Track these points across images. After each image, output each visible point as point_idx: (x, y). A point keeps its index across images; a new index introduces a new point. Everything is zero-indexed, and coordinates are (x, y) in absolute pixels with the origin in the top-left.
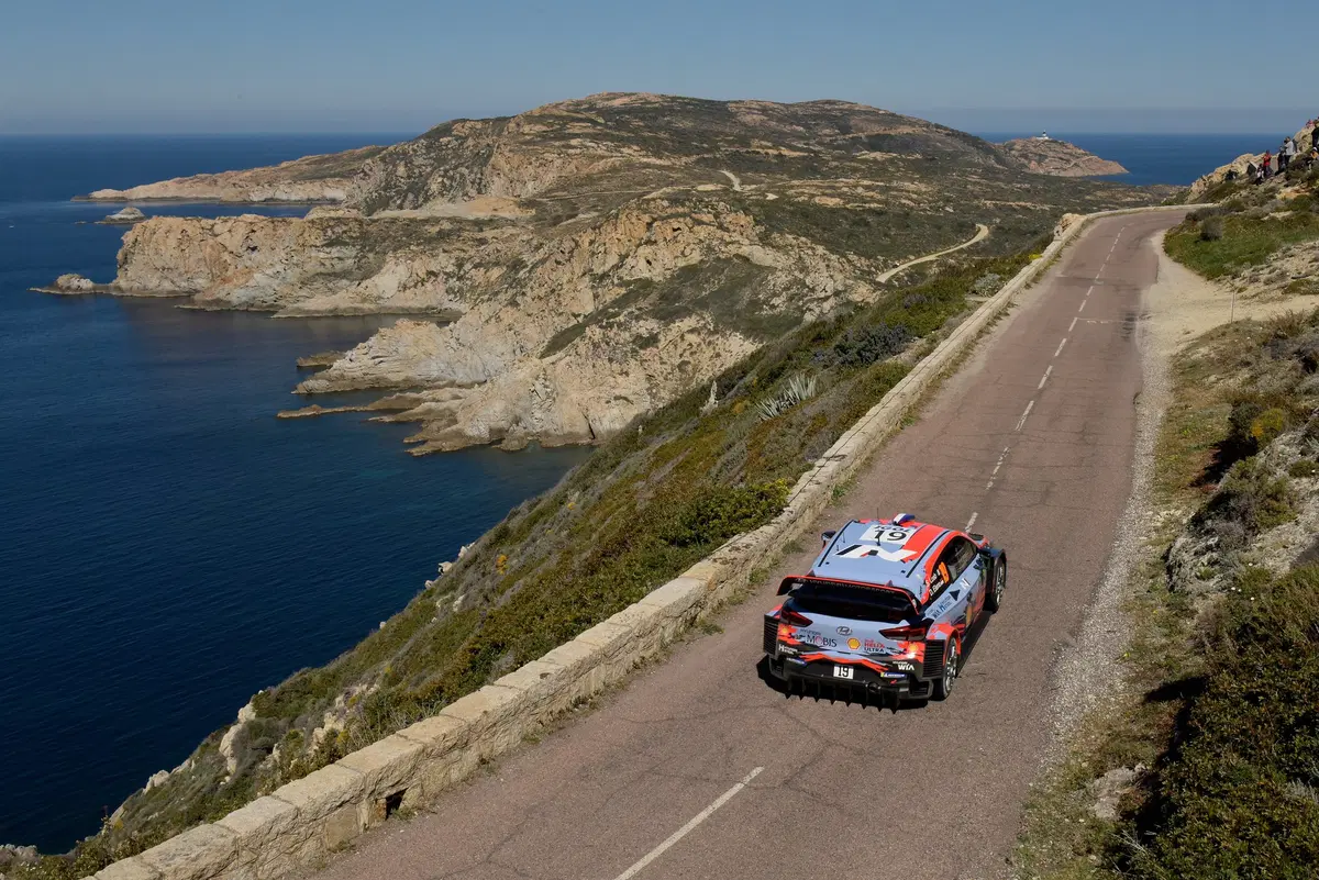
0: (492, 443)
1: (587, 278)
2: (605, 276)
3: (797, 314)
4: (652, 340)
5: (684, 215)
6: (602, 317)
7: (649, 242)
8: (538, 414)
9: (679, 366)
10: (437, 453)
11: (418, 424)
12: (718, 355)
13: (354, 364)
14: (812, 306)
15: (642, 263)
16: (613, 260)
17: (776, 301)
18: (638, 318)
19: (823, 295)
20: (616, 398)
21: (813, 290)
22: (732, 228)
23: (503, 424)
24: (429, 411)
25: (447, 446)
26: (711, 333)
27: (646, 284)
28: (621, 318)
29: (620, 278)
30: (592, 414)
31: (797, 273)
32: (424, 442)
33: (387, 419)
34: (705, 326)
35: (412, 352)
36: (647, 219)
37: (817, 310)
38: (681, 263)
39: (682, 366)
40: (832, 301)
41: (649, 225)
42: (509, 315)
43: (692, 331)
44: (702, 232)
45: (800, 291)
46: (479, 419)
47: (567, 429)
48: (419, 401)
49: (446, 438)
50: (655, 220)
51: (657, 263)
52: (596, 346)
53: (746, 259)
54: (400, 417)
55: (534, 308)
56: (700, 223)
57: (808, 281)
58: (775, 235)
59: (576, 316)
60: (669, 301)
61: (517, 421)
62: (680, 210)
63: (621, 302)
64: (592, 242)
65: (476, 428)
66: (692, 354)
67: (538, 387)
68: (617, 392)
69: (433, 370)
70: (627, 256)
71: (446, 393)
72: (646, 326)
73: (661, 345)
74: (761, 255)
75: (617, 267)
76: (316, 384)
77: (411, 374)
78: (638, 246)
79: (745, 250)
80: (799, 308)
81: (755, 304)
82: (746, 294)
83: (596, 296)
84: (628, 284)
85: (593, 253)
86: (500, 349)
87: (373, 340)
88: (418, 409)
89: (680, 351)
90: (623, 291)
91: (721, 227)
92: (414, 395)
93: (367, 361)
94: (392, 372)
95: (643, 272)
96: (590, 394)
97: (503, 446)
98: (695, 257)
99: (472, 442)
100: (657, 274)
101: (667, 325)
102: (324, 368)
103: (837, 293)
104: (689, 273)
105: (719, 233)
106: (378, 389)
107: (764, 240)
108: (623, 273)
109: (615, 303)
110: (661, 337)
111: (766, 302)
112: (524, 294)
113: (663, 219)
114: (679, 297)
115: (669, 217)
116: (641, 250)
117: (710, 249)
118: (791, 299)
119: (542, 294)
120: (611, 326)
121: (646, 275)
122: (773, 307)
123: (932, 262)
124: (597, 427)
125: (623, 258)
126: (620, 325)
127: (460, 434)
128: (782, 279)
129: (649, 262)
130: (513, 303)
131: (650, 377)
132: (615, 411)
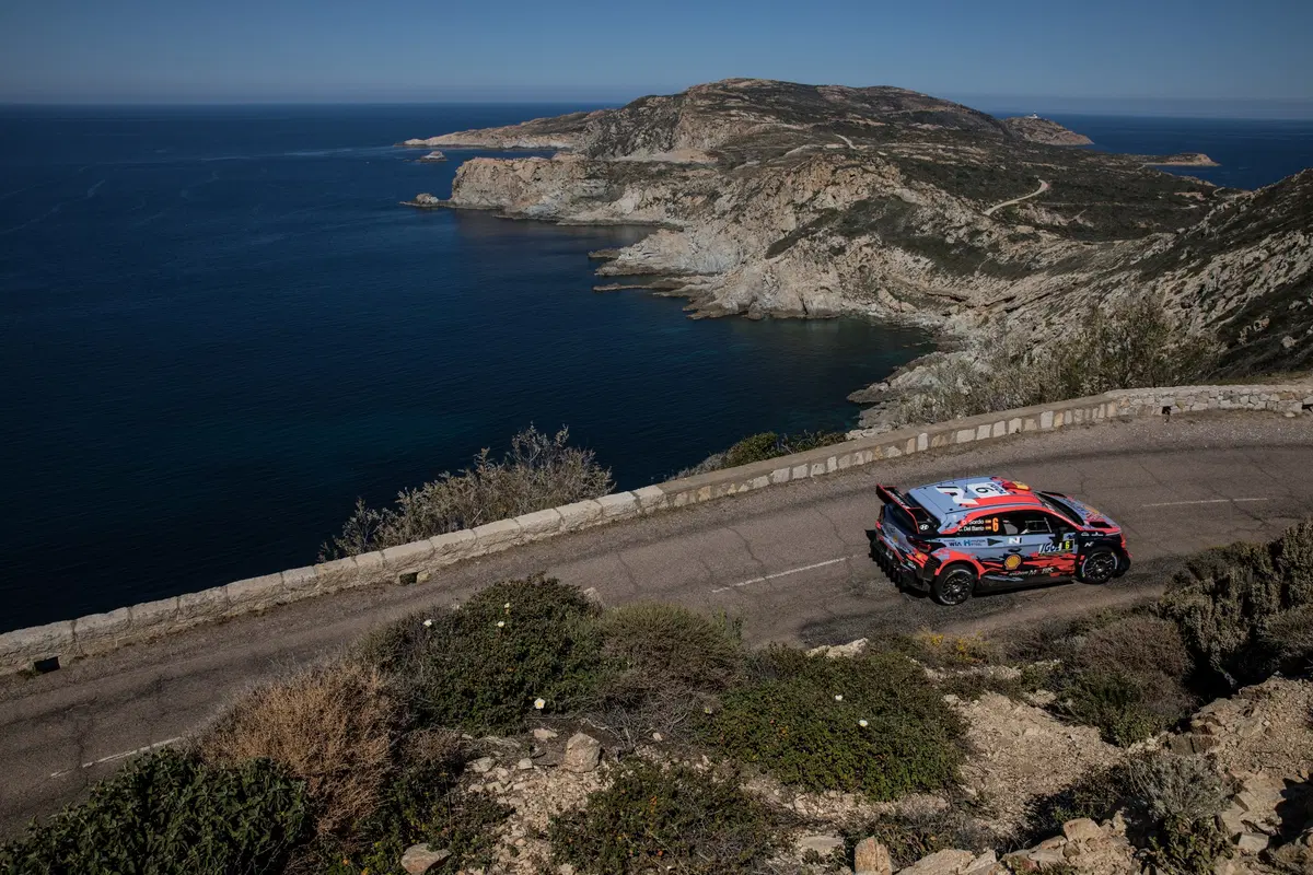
0: (741, 314)
1: (791, 207)
2: (803, 205)
3: (941, 237)
4: (841, 250)
5: (854, 166)
6: (803, 232)
7: (834, 184)
8: (768, 296)
9: (859, 268)
10: (707, 318)
11: (685, 299)
12: (886, 262)
13: (630, 257)
14: (951, 232)
15: (830, 198)
16: (809, 194)
17: (924, 227)
18: (831, 235)
19: (958, 225)
20: (822, 288)
21: (951, 221)
22: (887, 175)
23: (746, 302)
24: (690, 290)
25: (714, 314)
26: (881, 247)
27: (833, 212)
28: (820, 234)
29: (814, 207)
30: (806, 297)
31: (938, 209)
32: (695, 311)
33: (665, 294)
34: (875, 242)
35: (668, 251)
36: (832, 167)
37: (955, 235)
38: (856, 199)
39: (861, 269)
40: (964, 230)
41: (834, 172)
42: (734, 229)
43: (867, 245)
44: (869, 178)
45: (941, 221)
46: (731, 298)
47: (790, 307)
48: (683, 284)
49: (712, 308)
50: (837, 169)
51: (839, 198)
52: (806, 252)
53: (899, 198)
54: (673, 293)
55: (754, 224)
56: (866, 171)
57: (947, 215)
58: (913, 182)
59: (784, 232)
60: (851, 223)
61: (755, 299)
62: (853, 162)
63: (818, 223)
64: (793, 182)
65: (731, 304)
66: (868, 261)
67: (768, 278)
68: (822, 284)
69: (682, 263)
70: (819, 192)
71: (698, 279)
72: (837, 241)
73: (848, 254)
74: (909, 195)
75: (812, 200)
76: (609, 269)
77: (667, 265)
78: (826, 186)
79: (898, 191)
80: (941, 233)
81: (909, 229)
82: (902, 222)
83: (798, 219)
84: (820, 211)
85: (795, 190)
86: (728, 251)
87: (644, 242)
88: (684, 289)
89: (859, 258)
90: (817, 216)
91: (880, 174)
92: (676, 279)
93: (639, 255)
94: (656, 263)
95: (830, 203)
96: (804, 284)
97: (750, 315)
98: (865, 195)
99: (728, 313)
100: (839, 205)
101: (850, 240)
102: (611, 259)
103: (968, 224)
104: (861, 206)
105: (880, 179)
106: (647, 274)
107: (907, 184)
108: (817, 204)
109: (812, 224)
110: (847, 248)
111: (918, 228)
112: (744, 215)
113: (842, 168)
114: (856, 222)
115: (848, 167)
116: (829, 189)
117: (874, 189)
118: (935, 226)
119: (758, 215)
120: (814, 239)
121: (832, 205)
122: (923, 231)
123: (1016, 205)
124: (809, 307)
125: (816, 193)
126: (820, 239)
127: (720, 307)
128: (929, 213)
129: (834, 197)
130: (736, 221)
131: (840, 275)
132: (821, 297)
